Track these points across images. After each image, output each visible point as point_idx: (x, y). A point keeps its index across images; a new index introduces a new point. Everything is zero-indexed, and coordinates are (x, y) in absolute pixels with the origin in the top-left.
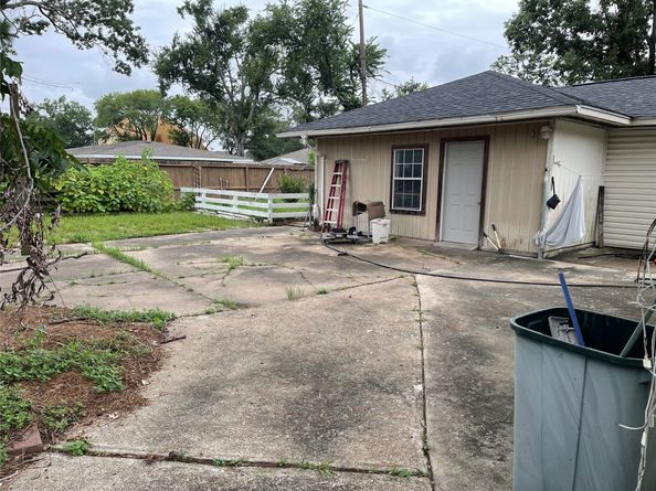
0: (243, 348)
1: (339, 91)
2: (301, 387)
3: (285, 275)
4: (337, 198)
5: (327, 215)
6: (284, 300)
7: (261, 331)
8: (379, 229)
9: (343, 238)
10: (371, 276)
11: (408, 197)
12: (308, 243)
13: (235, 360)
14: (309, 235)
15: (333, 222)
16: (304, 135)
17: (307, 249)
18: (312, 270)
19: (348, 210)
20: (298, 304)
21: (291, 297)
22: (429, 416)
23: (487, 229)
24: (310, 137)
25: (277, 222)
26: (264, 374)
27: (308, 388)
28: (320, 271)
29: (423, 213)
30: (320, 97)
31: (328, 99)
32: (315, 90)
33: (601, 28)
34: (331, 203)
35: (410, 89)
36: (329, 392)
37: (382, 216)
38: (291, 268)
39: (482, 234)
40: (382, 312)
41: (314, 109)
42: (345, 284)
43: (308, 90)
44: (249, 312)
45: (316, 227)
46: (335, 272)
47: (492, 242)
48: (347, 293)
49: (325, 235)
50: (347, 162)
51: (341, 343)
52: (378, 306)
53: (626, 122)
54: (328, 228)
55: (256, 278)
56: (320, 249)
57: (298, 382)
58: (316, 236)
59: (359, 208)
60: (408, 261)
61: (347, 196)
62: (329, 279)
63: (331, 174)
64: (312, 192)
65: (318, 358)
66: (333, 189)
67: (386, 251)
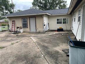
0: (8, 56)
1: (9, 10)
2: (24, 61)
3: (9, 40)
4: (13, 26)
5: (12, 29)
6: (11, 45)
7: (10, 52)
8: (22, 31)
9: (16, 32)
10: (24, 38)
11: (25, 26)
12: (10, 34)
13: (8, 60)
14: (9, 33)
15: (13, 30)
16: (6, 17)
17: (10, 35)
18: (13, 39)
19: (16, 28)
20: (14, 45)
21: (12, 44)
22: (47, 60)
23: (37, 29)
24: (7, 17)
25: (2, 31)
26: (15, 61)
27: (25, 61)
28: (15, 39)
29: (28, 28)
30: (5, 11)
31: (7, 12)
32: (4, 10)
33: (43, 4)
34: (12, 27)
35: (19, 10)
36: (30, 61)
37: (22, 29)
38: (9, 39)
39: (36, 30)
40: (29, 44)
41: (4, 13)
42: (20, 40)
43: (3, 10)
44: (5, 48)
45: (10, 31)
46: (17, 38)
47: (38, 31)
48: (21, 42)
49: (13, 32)
50: (14, 21)
51: (26, 51)
52: (28, 43)
53: (50, 15)
54: (12, 31)
55: (3, 42)
56: (12, 35)
57: (23, 61)
58: (11, 33)
59: (18, 28)
60: (28, 35)
61: (15, 26)
62: (17, 40)
63: (12, 23)
64: (9, 26)
65: (24, 54)
66: (12, 25)
67: (23, 34)
